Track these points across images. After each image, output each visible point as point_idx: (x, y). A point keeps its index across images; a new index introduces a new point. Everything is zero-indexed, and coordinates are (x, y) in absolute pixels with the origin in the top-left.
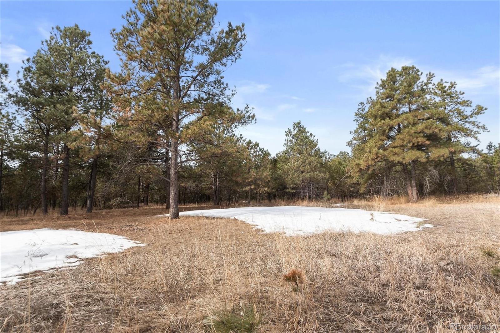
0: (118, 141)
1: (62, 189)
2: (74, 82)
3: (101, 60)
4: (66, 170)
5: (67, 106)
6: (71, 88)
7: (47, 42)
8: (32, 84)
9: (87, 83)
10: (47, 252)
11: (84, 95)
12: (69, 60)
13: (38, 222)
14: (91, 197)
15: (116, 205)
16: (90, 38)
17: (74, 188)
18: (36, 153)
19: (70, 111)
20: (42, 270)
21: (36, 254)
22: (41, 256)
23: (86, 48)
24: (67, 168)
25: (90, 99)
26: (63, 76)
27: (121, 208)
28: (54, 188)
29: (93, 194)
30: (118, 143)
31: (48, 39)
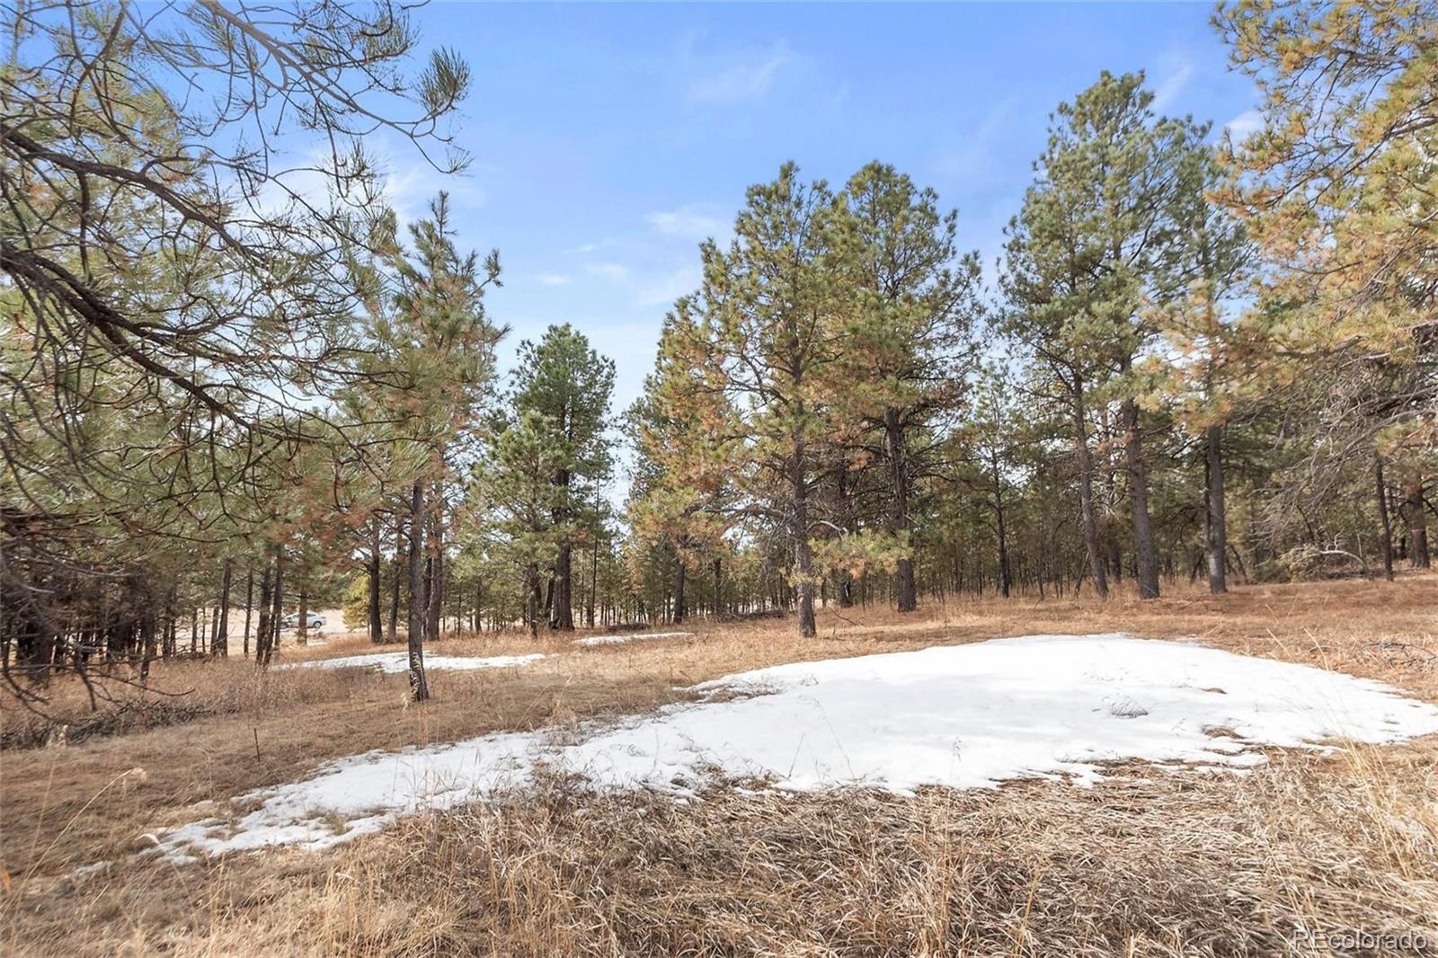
0: (1293, 355)
1: (1133, 527)
2: (1123, 230)
3: (1187, 132)
4: (1137, 475)
5: (1115, 302)
6: (1117, 250)
7: (1043, 158)
8: (1029, 275)
9: (1158, 216)
10: (1146, 707)
11: (1155, 255)
12: (1100, 179)
13: (1092, 616)
14: (1219, 545)
15: (1299, 569)
16: (1145, 87)
17: (1162, 522)
18: (1057, 442)
19: (1126, 310)
20: (1147, 759)
21: (1117, 706)
22: (1131, 715)
23: (1139, 119)
24: (1136, 470)
25: (1172, 258)
26: (1093, 228)
27: (1322, 578)
28: (1111, 525)
29: (1223, 536)
30: (1295, 361)
31: (1045, 148)
